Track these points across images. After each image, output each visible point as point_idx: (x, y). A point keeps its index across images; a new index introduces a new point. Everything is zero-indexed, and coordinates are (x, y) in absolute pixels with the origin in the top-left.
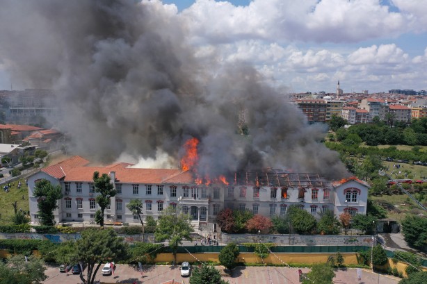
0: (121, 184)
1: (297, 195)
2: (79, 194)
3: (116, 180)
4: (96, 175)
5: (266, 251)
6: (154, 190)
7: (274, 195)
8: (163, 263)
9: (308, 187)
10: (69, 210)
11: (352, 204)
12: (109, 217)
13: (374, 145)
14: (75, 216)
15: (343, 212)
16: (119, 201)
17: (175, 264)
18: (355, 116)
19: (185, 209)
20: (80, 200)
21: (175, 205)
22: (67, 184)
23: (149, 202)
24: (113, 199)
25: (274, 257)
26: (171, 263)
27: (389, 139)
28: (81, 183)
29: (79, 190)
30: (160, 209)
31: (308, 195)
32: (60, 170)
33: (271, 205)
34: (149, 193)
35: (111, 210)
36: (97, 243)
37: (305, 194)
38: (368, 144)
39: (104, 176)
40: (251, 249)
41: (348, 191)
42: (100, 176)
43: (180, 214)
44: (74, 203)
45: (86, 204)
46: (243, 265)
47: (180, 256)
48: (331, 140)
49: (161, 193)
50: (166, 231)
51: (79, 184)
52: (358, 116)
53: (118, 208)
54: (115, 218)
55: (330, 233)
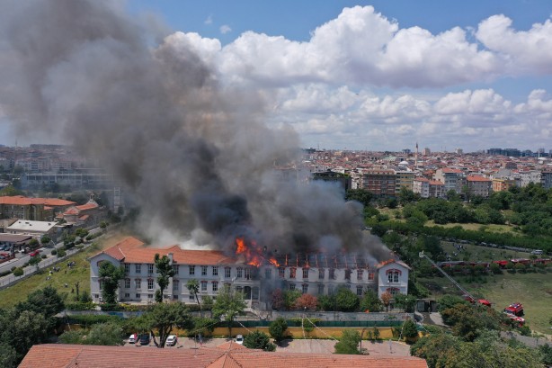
0: (178, 265)
1: (344, 276)
2: (138, 274)
3: (174, 262)
4: (157, 257)
5: (311, 326)
6: (210, 271)
7: (321, 277)
8: (219, 336)
9: (354, 268)
10: (128, 291)
11: (394, 285)
12: (166, 297)
13: (443, 224)
14: (133, 296)
15: (385, 292)
16: (176, 281)
17: (231, 337)
18: (428, 189)
19: (238, 288)
20: (139, 281)
21: (230, 285)
22: (127, 265)
23: (204, 282)
24: (171, 279)
25: (319, 331)
26: (226, 336)
27: (459, 217)
28: (140, 264)
29: (138, 271)
30: (215, 289)
31: (354, 275)
32: (119, 251)
33: (319, 286)
34: (204, 273)
35: (169, 291)
36: (171, 311)
37: (352, 275)
38: (436, 223)
39: (164, 257)
40: (298, 324)
41: (390, 272)
42: (161, 257)
43: (234, 293)
44: (133, 283)
45: (144, 284)
46: (290, 338)
47: (235, 330)
48: (397, 217)
49: (215, 273)
50: (222, 307)
51: (138, 265)
52: (432, 189)
53: (175, 288)
54: (172, 297)
55: (372, 311)
